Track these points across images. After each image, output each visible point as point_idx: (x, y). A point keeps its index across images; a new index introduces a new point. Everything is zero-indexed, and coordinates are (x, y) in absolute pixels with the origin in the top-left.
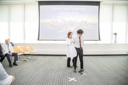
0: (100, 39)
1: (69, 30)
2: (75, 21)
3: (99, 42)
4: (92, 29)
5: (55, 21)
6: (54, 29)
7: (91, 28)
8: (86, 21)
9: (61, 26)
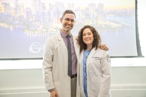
0: (140, 54)
1: (55, 30)
2: (69, 4)
3: (137, 62)
4: (118, 25)
5: (12, 5)
6: (11, 28)
7: (114, 25)
8: (101, 5)
9: (31, 20)
